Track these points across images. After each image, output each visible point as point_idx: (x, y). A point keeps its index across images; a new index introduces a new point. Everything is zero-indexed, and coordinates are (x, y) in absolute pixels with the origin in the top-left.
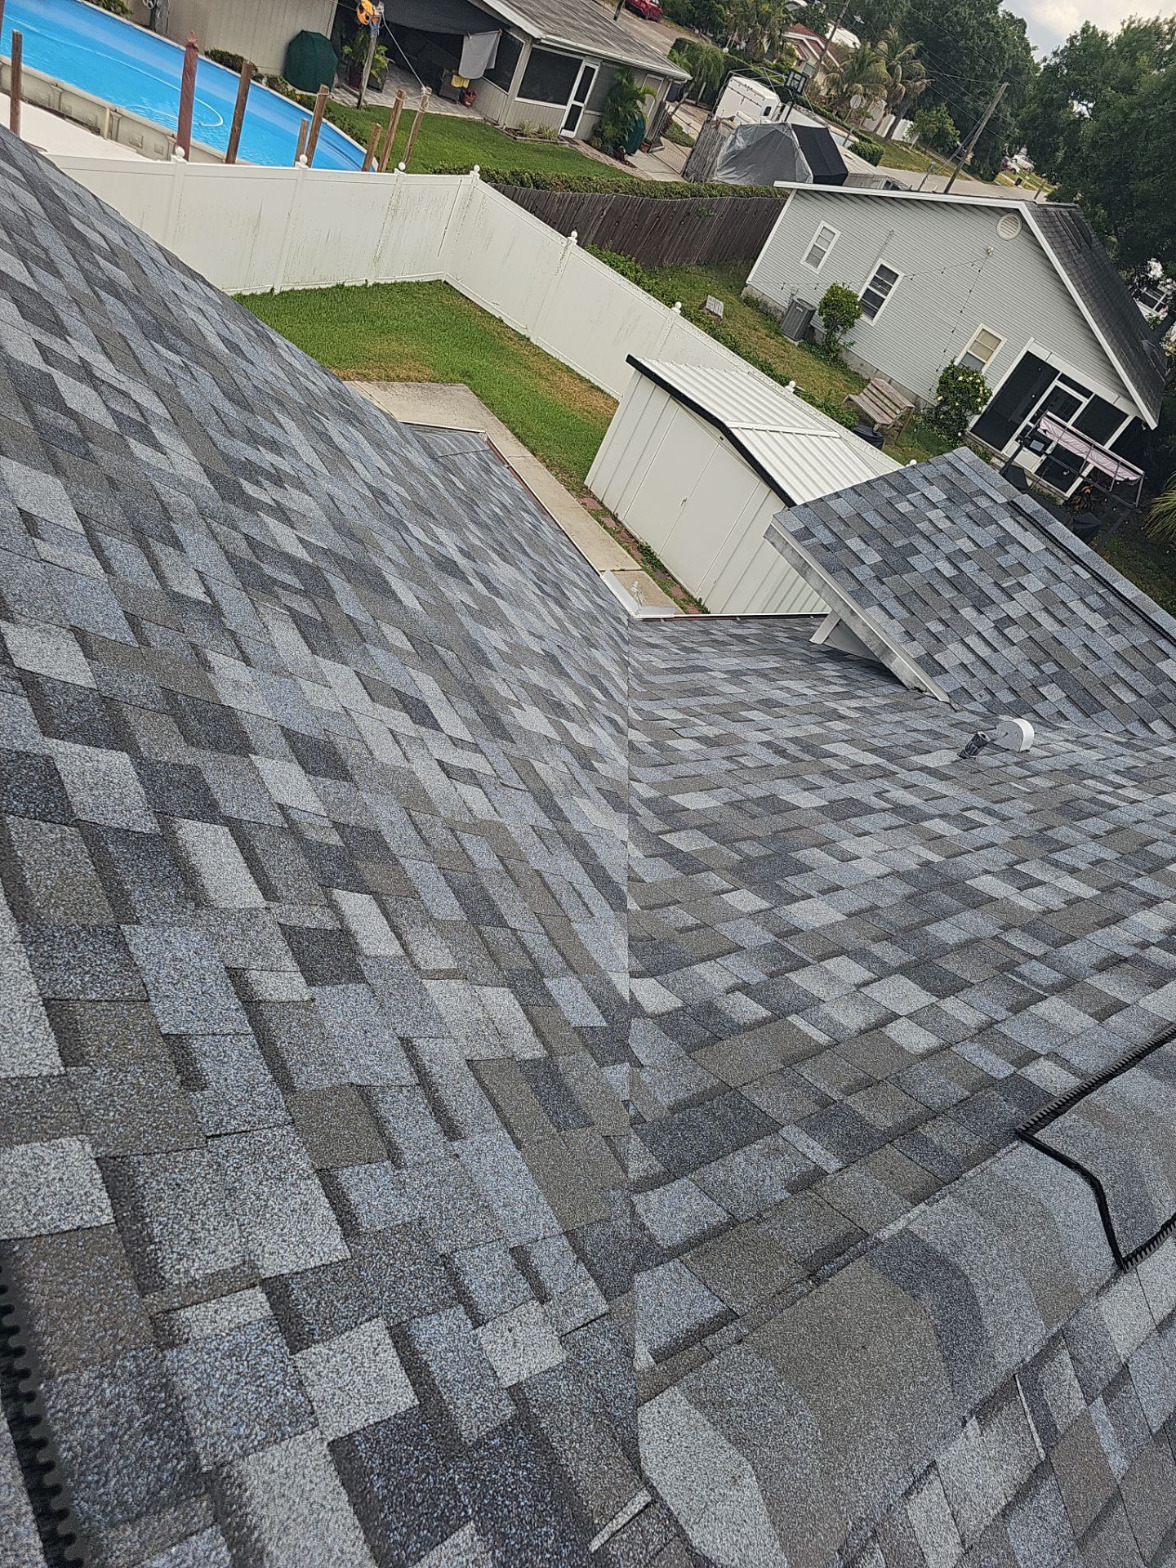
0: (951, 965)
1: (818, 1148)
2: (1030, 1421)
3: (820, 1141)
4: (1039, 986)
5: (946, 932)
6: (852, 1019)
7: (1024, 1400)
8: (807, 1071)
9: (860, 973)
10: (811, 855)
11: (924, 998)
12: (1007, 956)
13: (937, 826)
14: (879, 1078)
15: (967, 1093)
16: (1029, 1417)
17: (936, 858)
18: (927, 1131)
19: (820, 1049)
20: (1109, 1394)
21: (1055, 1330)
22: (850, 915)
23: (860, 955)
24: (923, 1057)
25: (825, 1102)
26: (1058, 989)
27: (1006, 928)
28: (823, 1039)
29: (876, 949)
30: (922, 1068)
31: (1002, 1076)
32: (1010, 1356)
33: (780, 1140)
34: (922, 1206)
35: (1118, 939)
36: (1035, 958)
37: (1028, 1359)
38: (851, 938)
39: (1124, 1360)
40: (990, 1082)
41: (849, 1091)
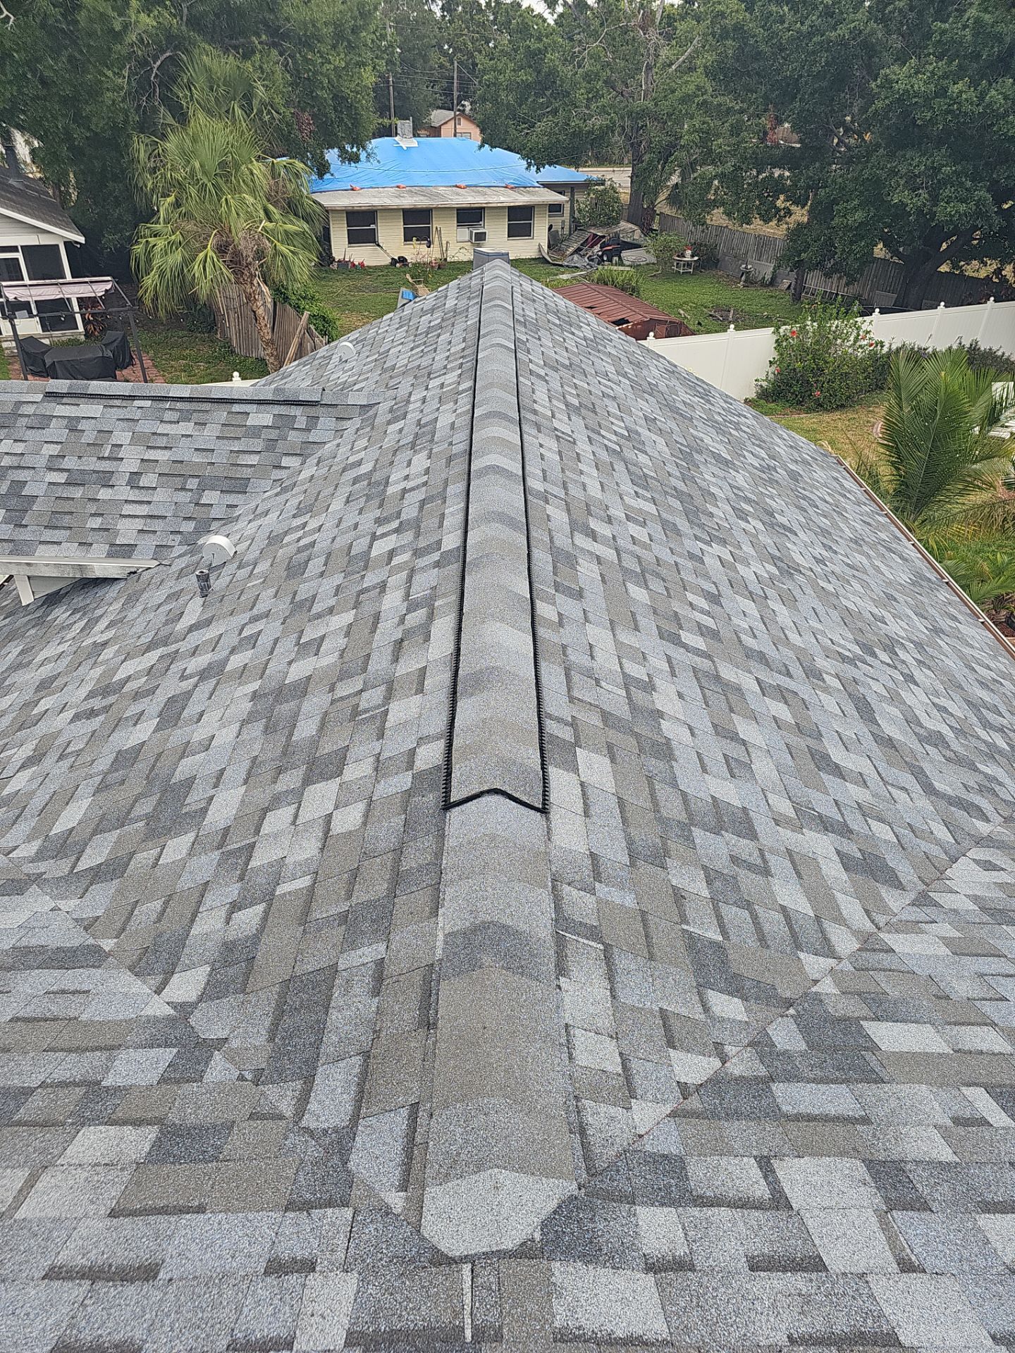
0: (327, 747)
1: (365, 950)
2: (582, 940)
3: (363, 945)
4: (378, 707)
5: (306, 729)
6: (309, 848)
7: (570, 935)
8: (317, 914)
9: (286, 813)
10: (186, 767)
11: (333, 785)
12: (346, 707)
13: (236, 662)
14: (356, 866)
15: (403, 816)
16: (580, 939)
17: (255, 685)
18: (405, 866)
19: (311, 890)
20: (597, 876)
21: (550, 884)
22: (246, 782)
23: (276, 802)
24: (365, 824)
25: (344, 918)
26: (388, 698)
27: (332, 690)
28: (305, 882)
29: (280, 786)
30: (370, 831)
31: (409, 784)
32: (545, 927)
33: (344, 974)
34: (441, 911)
35: (388, 631)
36: (362, 691)
37: (553, 916)
38: (261, 797)
39: (588, 853)
40: (408, 794)
41: (349, 895)
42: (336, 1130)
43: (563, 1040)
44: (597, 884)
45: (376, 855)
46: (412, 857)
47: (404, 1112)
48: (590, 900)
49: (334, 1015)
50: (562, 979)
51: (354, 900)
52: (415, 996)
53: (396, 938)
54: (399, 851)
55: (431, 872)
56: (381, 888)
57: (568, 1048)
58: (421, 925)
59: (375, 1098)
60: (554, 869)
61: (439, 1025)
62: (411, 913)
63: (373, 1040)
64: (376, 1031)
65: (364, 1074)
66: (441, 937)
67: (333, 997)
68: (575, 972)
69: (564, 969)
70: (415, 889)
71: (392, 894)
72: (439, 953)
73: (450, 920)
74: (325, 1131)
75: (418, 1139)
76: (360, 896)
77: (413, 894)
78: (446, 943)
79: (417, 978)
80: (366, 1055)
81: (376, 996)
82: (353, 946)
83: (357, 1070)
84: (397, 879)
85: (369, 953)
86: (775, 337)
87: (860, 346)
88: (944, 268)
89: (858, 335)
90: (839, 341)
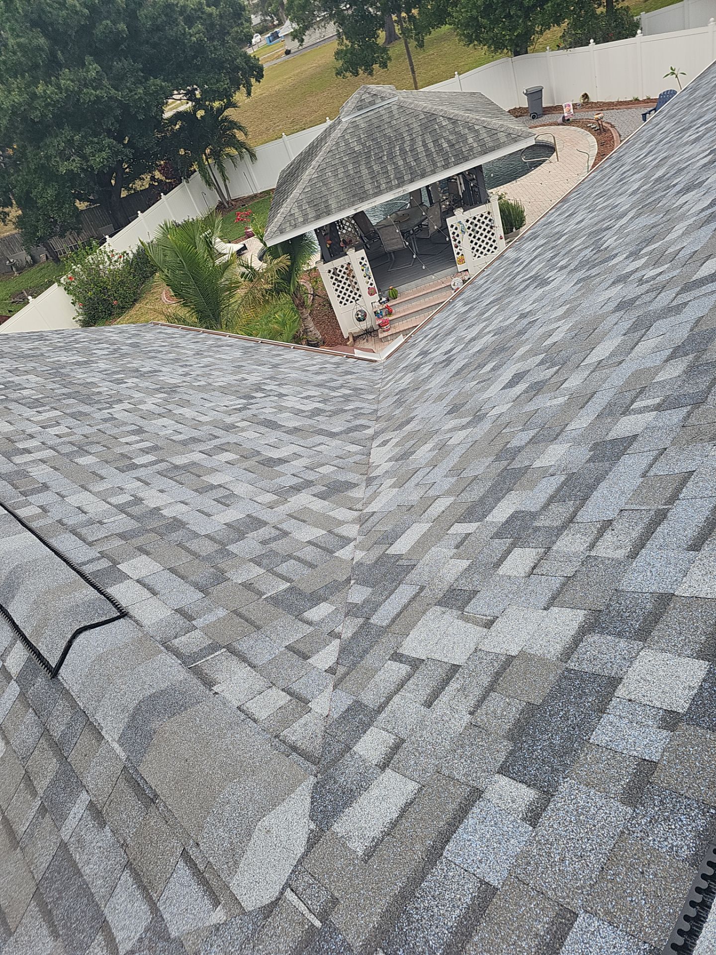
1: (74, 810)
2: (209, 658)
3: (70, 809)
7: (200, 662)
8: (21, 829)
14: (24, 772)
15: (31, 710)
16: (207, 658)
18: (56, 735)
20: (190, 618)
21: (162, 648)
25: (43, 810)
31: (18, 689)
34: (103, 733)
37: (180, 662)
39: (173, 612)
40: (22, 695)
41: (34, 794)
42: (147, 930)
43: (243, 717)
44: (193, 622)
45: (31, 751)
46: (57, 724)
47: (181, 864)
48: (197, 634)
49: (86, 870)
50: (215, 688)
51: (41, 792)
52: (130, 797)
53: (88, 780)
54: (46, 732)
55: (77, 719)
56: (53, 765)
57: (249, 717)
58: (97, 755)
59: (155, 879)
60: (158, 638)
61: (159, 792)
62: (86, 756)
63: (125, 852)
64: (123, 845)
65: (137, 877)
66: (116, 745)
67: (77, 861)
68: (219, 677)
69: (211, 682)
70: (75, 739)
71: (63, 759)
72: (123, 755)
73: (112, 731)
74: (140, 940)
75: (201, 867)
76: (42, 785)
77: (77, 744)
78: (121, 745)
79: (122, 785)
80: (128, 865)
81: (105, 827)
82: (64, 817)
83: (130, 880)
84: (58, 748)
85: (78, 809)
86: (62, 288)
87: (115, 261)
88: (124, 194)
89: (108, 256)
90: (101, 266)
